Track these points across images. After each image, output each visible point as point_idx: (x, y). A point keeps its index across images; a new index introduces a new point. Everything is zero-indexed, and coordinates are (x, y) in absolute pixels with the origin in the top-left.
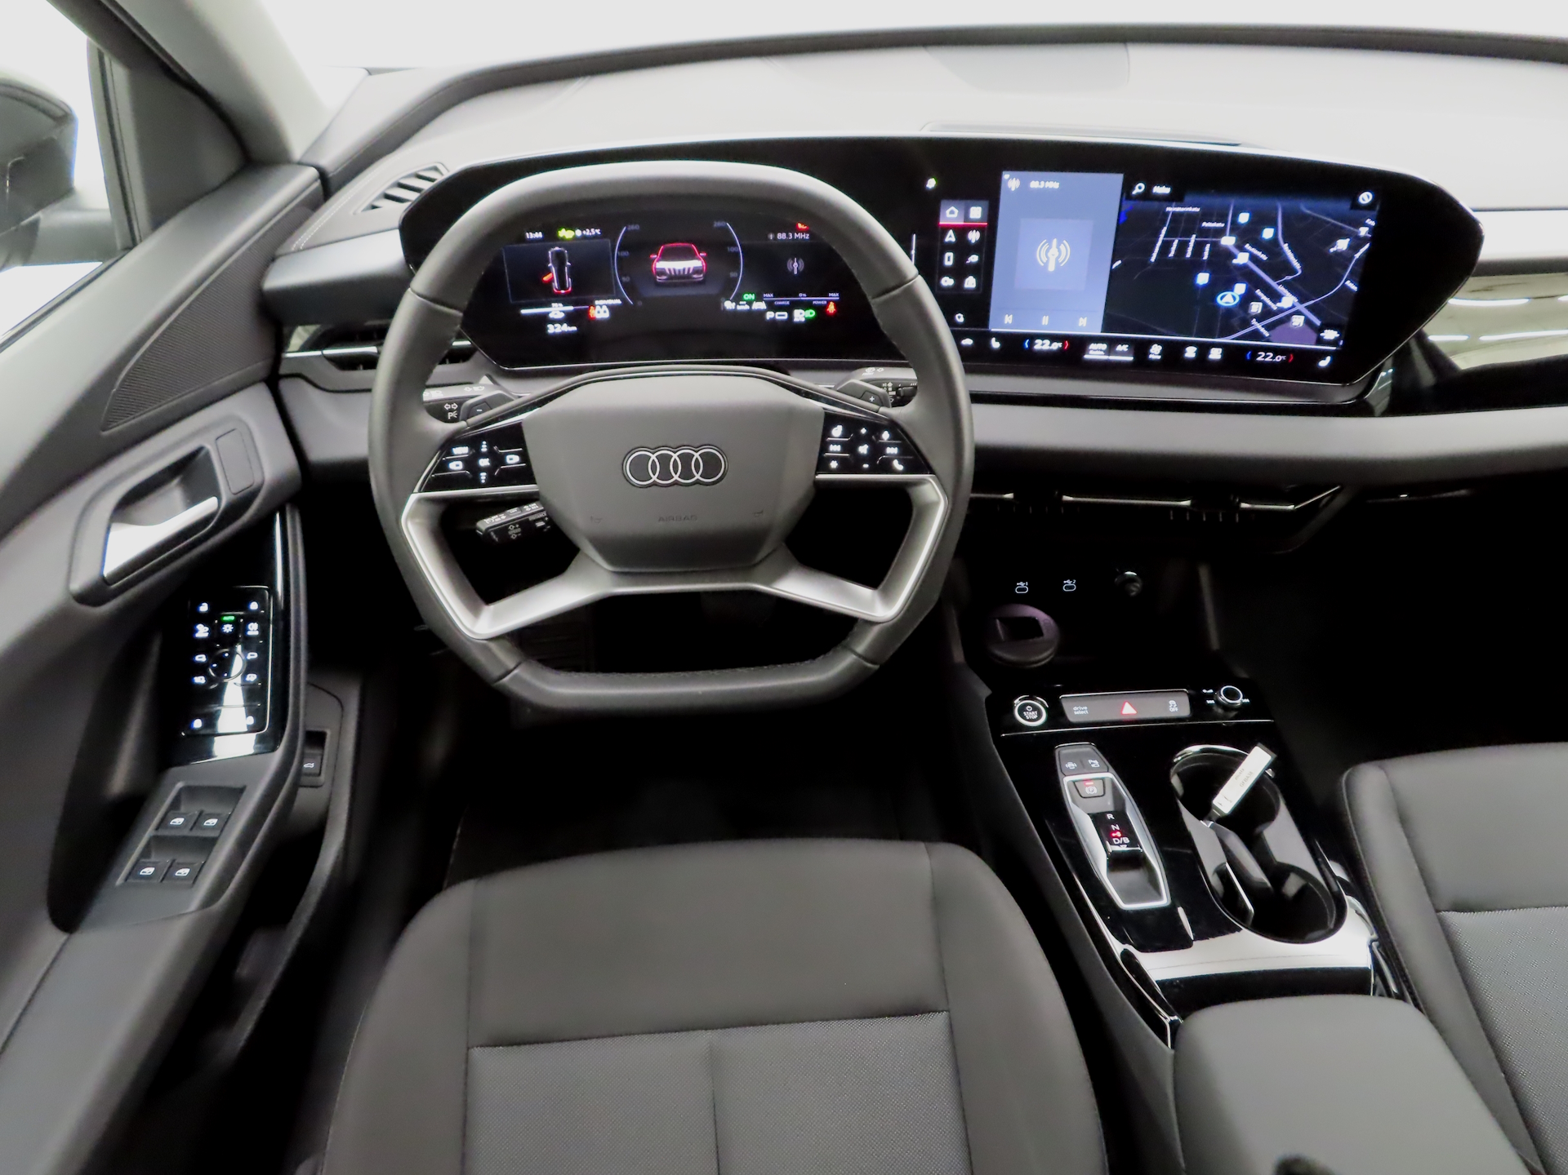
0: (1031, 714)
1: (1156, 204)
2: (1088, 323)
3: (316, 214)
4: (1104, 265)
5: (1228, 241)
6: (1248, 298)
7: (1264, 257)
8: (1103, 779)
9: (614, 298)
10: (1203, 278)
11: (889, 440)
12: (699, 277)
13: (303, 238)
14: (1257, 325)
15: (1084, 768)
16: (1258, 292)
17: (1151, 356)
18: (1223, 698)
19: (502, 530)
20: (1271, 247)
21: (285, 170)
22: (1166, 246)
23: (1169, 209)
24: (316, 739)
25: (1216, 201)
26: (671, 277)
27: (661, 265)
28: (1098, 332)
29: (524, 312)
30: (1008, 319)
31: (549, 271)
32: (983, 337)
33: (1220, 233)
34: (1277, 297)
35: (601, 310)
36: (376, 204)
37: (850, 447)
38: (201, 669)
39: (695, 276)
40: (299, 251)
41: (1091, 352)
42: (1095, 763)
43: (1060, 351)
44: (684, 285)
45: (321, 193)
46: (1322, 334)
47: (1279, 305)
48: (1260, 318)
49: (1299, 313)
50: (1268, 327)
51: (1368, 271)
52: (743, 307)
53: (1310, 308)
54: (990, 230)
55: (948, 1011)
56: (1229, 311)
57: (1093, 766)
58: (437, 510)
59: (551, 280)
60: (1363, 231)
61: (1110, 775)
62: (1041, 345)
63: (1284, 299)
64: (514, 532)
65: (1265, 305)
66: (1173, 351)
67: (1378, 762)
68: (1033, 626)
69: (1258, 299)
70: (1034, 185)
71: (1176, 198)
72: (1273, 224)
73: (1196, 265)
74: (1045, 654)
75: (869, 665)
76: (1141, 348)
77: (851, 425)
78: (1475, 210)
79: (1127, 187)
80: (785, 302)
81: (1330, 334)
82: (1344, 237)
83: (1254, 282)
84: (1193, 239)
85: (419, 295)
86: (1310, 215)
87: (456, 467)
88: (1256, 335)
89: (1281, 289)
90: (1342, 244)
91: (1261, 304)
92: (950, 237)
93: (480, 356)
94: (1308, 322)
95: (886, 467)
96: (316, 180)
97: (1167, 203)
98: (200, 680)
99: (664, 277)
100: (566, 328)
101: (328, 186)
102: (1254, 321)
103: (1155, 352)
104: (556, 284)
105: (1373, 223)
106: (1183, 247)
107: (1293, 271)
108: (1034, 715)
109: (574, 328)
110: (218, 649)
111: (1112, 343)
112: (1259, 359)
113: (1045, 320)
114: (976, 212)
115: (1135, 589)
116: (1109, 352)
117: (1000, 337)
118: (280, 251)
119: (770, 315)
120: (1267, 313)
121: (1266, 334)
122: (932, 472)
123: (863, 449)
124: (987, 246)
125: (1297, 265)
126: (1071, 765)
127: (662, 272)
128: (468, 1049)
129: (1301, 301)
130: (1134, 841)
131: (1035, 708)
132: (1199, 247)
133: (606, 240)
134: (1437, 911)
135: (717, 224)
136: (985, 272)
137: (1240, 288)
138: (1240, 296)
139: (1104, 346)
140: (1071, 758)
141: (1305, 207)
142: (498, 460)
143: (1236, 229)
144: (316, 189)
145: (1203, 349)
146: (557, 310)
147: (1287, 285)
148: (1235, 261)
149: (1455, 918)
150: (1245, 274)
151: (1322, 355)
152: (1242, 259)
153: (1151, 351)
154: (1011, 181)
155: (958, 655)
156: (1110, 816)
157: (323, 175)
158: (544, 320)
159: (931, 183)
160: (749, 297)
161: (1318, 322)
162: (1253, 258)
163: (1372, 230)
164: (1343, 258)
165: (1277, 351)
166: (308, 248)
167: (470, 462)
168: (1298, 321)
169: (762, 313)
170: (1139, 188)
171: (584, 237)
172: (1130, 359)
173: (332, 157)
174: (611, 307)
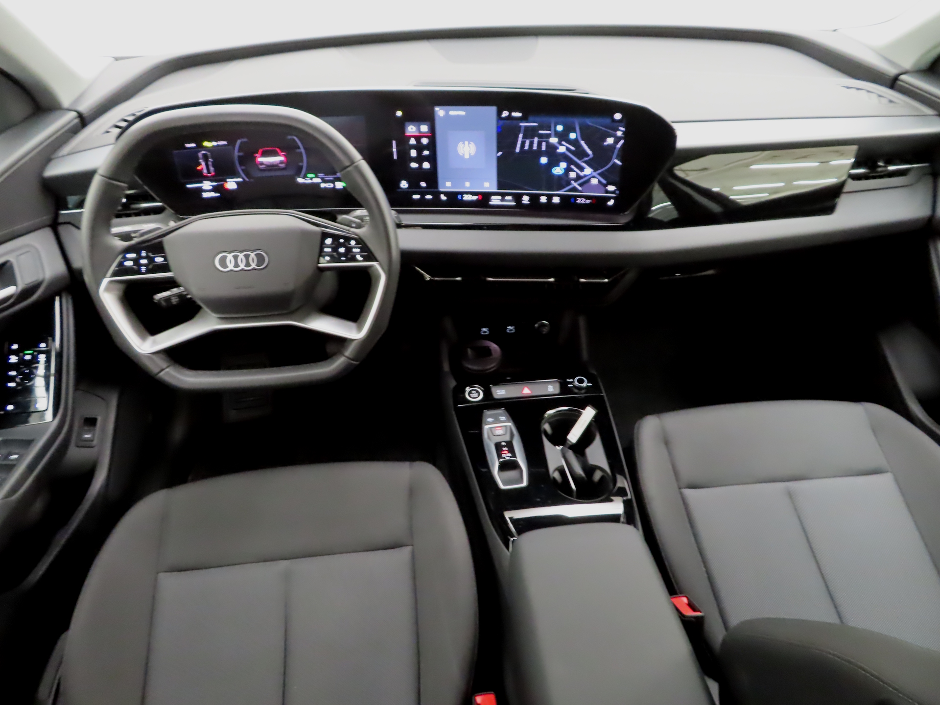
0: (474, 395)
1: (515, 122)
2: (489, 185)
3: (76, 136)
4: (494, 155)
5: (554, 140)
6: (568, 170)
7: (573, 148)
8: (505, 426)
9: (237, 178)
10: (544, 160)
11: (355, 245)
12: (283, 165)
13: (66, 149)
14: (575, 184)
15: (497, 421)
16: (573, 167)
17: (523, 202)
18: (576, 383)
19: (167, 299)
20: (575, 143)
21: (58, 113)
22: (523, 144)
23: (521, 124)
24: (91, 422)
25: (545, 119)
26: (268, 166)
27: (261, 159)
28: (495, 190)
29: (189, 186)
30: (448, 184)
31: (200, 164)
32: (436, 194)
33: (549, 136)
34: (582, 169)
35: (231, 184)
36: (109, 130)
37: (335, 249)
38: (12, 379)
39: (280, 165)
40: (63, 156)
41: (492, 200)
42: (503, 418)
43: (477, 200)
44: (276, 170)
45: (80, 125)
46: (607, 188)
47: (583, 173)
48: (576, 180)
49: (594, 177)
50: (581, 185)
51: (624, 155)
52: (309, 181)
53: (599, 174)
54: (432, 136)
55: (412, 545)
56: (559, 177)
57: (502, 419)
58: (122, 287)
59: (202, 169)
60: (619, 134)
61: (510, 424)
62: (467, 198)
63: (585, 170)
64: (175, 301)
65: (577, 174)
66: (534, 198)
67: (657, 415)
68: (488, 352)
69: (572, 170)
70: (452, 113)
71: (524, 118)
72: (575, 131)
73: (539, 153)
74: (492, 366)
75: (353, 362)
76: (518, 198)
77: (335, 238)
78: (673, 122)
79: (499, 113)
80: (330, 178)
81: (611, 188)
82: (610, 136)
83: (570, 162)
84: (536, 140)
85: (103, 176)
86: (592, 126)
87: (129, 264)
88: (574, 189)
89: (584, 165)
90: (610, 141)
91: (576, 173)
92: (413, 141)
93: (169, 211)
94: (600, 182)
95: (354, 259)
96: (75, 118)
97: (520, 121)
98: (12, 385)
99: (264, 166)
100: (213, 194)
101: (83, 121)
102: (572, 182)
103: (526, 200)
104: (205, 171)
105: (623, 129)
106: (531, 144)
107: (588, 155)
108: (475, 395)
109: (218, 195)
110: (22, 368)
111: (503, 195)
112: (577, 202)
113: (467, 184)
114: (424, 128)
115: (545, 330)
116: (502, 200)
117: (445, 194)
118: (53, 157)
119: (323, 185)
120: (579, 178)
121: (580, 188)
122: (376, 260)
123: (342, 250)
124: (432, 146)
125: (589, 152)
126: (490, 420)
127: (262, 164)
128: (158, 573)
129: (595, 171)
130: (514, 455)
131: (477, 392)
132: (539, 144)
133: (229, 147)
134: (680, 488)
135: (289, 137)
136: (432, 159)
137: (563, 165)
138: (564, 169)
139: (500, 197)
140: (490, 416)
141: (589, 121)
142: (151, 260)
143: (557, 134)
144: (77, 123)
145: (550, 197)
146: (207, 185)
147: (586, 162)
148: (558, 151)
149: (688, 492)
150: (564, 157)
151: (609, 199)
152: (562, 149)
153: (523, 199)
154: (440, 112)
155: (446, 367)
156: (503, 444)
157: (80, 116)
158: (200, 190)
159: (399, 113)
160: (310, 175)
161: (604, 182)
162: (568, 149)
163: (624, 133)
164: (612, 147)
165: (587, 197)
166: (69, 154)
167: (136, 261)
168: (594, 181)
169: (318, 185)
170: (505, 114)
171: (218, 146)
172: (514, 203)
173: (85, 107)
174: (237, 183)
